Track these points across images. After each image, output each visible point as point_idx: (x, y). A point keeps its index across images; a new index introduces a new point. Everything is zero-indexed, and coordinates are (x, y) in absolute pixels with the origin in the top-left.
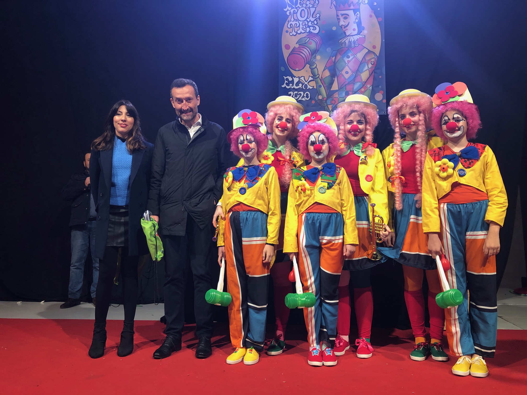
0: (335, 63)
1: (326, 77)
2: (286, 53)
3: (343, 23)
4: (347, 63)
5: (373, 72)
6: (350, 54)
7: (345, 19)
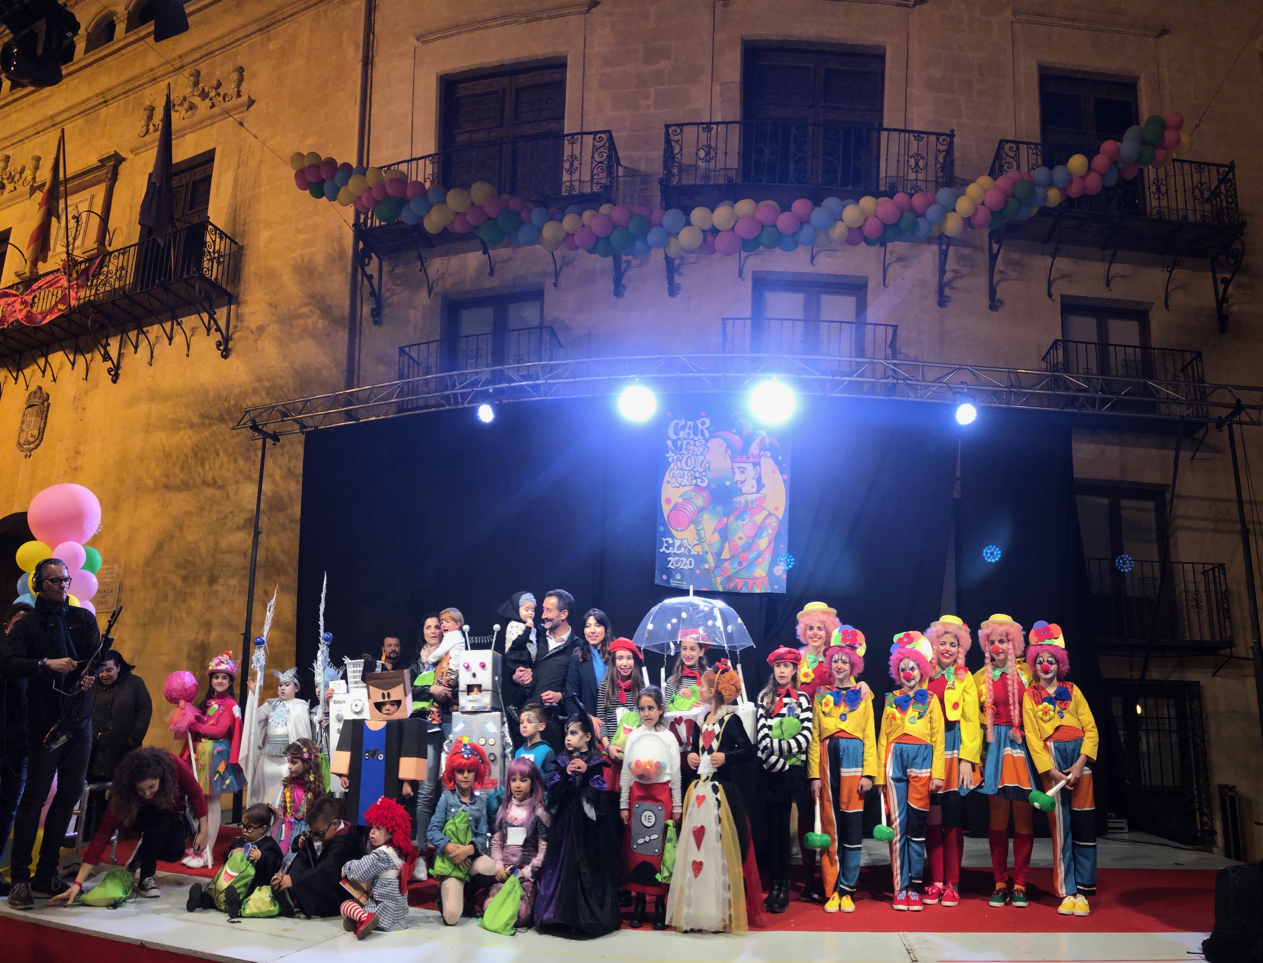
0: (726, 526)
1: (716, 542)
2: (666, 509)
3: (740, 479)
4: (741, 527)
5: (774, 541)
6: (745, 516)
7: (741, 473)
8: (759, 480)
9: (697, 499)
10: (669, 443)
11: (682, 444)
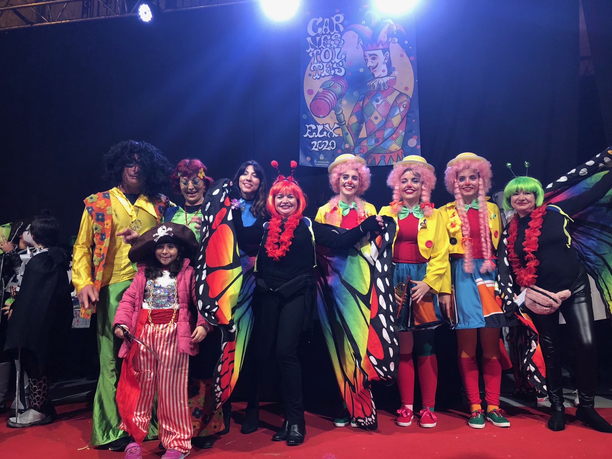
0: (362, 108)
1: (354, 123)
4: (376, 107)
5: (406, 117)
7: (373, 60)
8: (389, 65)
9: (336, 87)
10: (309, 39)
11: (320, 39)
